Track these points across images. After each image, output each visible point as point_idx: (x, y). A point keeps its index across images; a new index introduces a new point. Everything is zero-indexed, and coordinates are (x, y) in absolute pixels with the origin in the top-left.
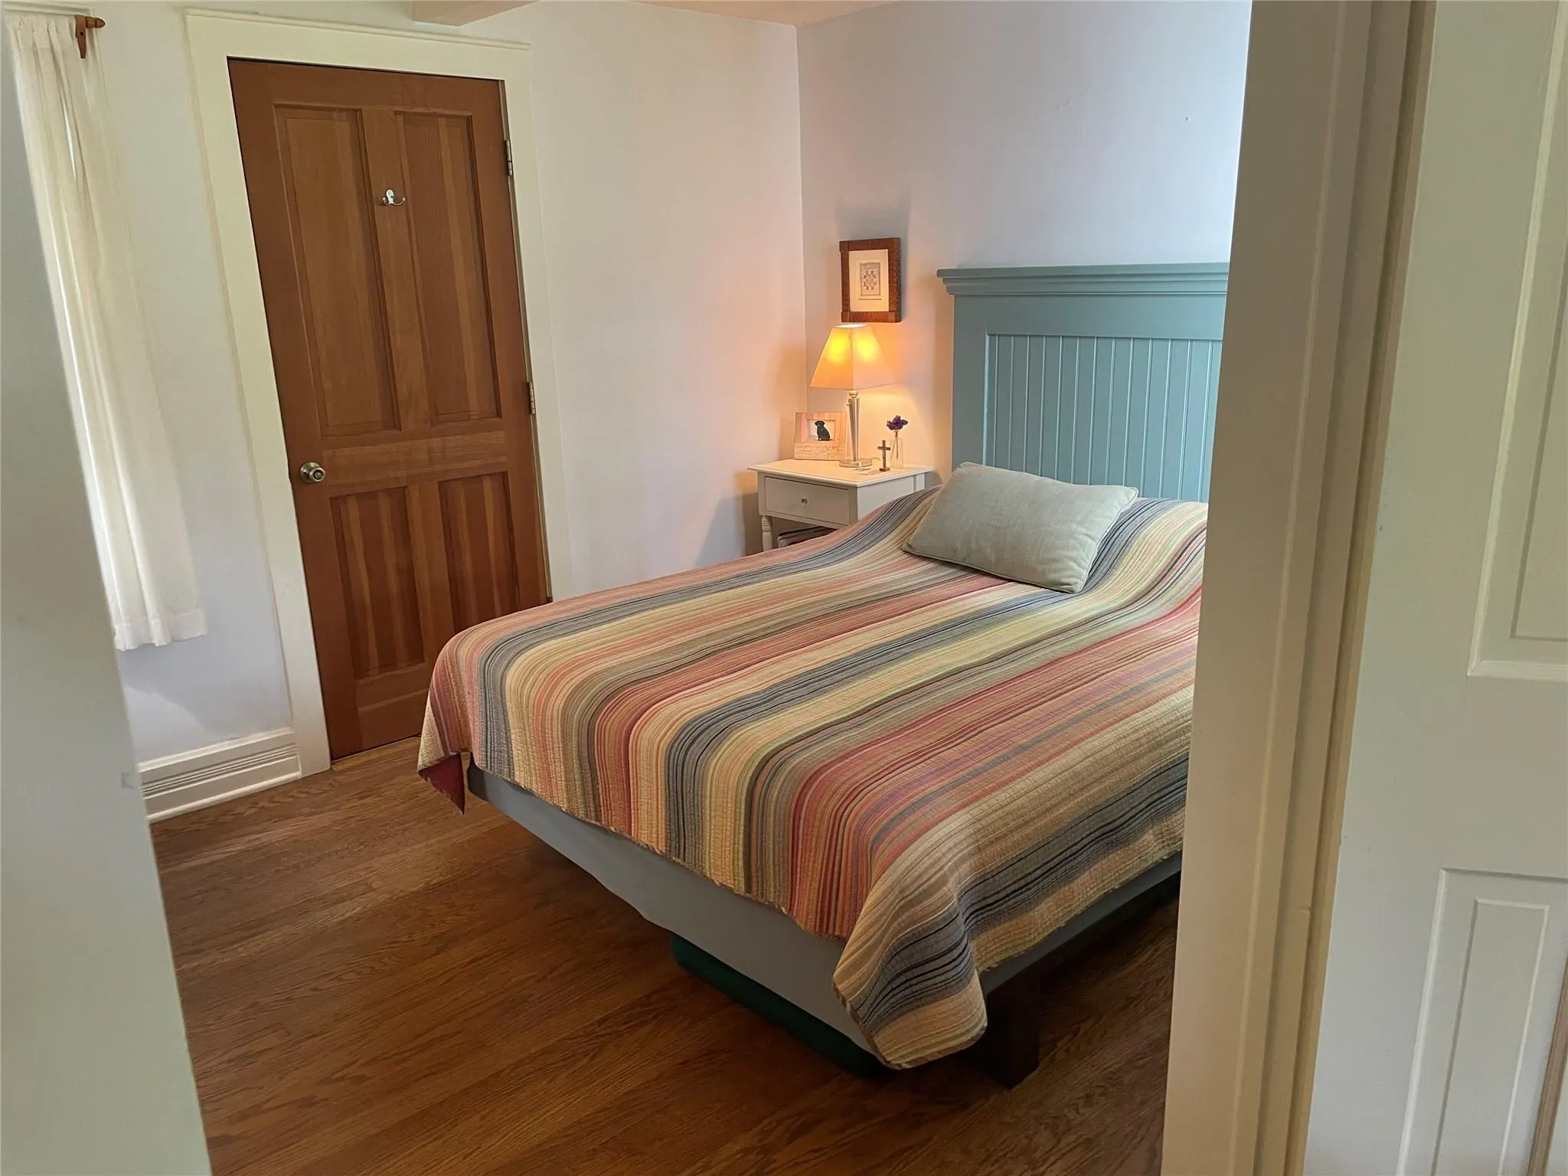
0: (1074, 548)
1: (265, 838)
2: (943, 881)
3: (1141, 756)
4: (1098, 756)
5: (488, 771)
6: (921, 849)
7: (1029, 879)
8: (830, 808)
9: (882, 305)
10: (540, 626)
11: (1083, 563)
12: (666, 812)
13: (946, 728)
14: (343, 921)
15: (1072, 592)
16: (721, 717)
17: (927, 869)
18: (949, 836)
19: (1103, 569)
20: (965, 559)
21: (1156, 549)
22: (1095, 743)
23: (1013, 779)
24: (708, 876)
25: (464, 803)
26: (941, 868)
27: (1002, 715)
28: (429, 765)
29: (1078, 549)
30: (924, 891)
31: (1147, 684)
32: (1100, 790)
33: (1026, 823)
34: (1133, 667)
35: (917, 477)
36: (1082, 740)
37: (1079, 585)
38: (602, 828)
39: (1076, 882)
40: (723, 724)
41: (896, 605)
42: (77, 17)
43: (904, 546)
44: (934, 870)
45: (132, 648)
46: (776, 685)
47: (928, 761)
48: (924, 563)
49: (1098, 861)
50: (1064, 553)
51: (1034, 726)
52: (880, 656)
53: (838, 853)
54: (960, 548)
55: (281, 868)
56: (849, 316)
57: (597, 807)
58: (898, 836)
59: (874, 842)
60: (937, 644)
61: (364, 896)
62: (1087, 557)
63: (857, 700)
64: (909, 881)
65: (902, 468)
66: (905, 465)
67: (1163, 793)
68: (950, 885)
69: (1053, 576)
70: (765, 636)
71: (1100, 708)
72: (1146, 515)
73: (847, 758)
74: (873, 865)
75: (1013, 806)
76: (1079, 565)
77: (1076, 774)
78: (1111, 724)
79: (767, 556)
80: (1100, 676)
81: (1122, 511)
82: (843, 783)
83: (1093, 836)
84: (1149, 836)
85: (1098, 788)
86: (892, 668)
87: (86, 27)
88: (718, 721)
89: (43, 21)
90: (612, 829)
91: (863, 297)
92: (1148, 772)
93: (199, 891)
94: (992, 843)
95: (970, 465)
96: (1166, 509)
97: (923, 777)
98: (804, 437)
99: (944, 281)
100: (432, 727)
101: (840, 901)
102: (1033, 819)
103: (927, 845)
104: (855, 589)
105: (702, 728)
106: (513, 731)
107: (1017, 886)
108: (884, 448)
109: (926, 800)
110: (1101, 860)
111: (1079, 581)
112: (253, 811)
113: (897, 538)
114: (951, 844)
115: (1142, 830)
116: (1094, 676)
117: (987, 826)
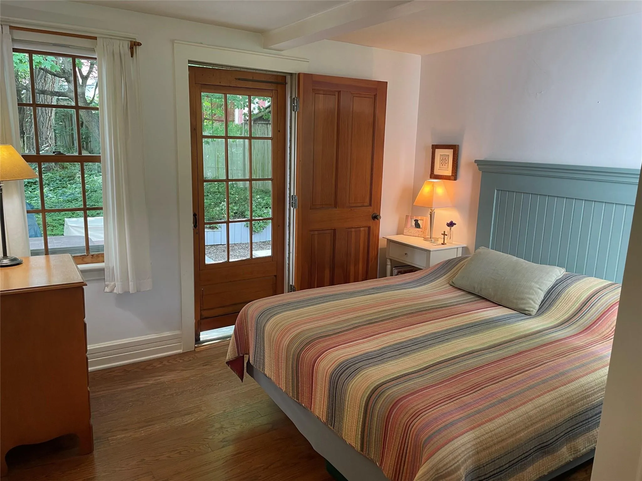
0: (533, 294)
1: (163, 379)
2: (458, 468)
3: (563, 409)
4: (541, 408)
5: (255, 366)
6: (448, 450)
7: (502, 469)
8: (404, 420)
9: (449, 173)
10: (284, 304)
11: (536, 301)
12: (327, 403)
13: (465, 384)
14: (186, 425)
15: (530, 315)
16: (357, 361)
17: (450, 461)
18: (463, 445)
19: (546, 305)
20: (479, 292)
21: (573, 299)
22: (541, 400)
23: (497, 417)
24: (344, 438)
25: (243, 378)
26: (458, 461)
27: (494, 380)
28: (231, 360)
29: (534, 295)
30: (448, 472)
31: (568, 371)
32: (542, 426)
33: (503, 440)
34: (561, 360)
35: (459, 248)
36: (534, 398)
37: (534, 312)
38: (299, 403)
39: (525, 472)
40: (357, 366)
41: (444, 312)
42: (131, 41)
43: (451, 282)
44: (454, 462)
45: (121, 293)
46: (384, 348)
47: (455, 402)
48: (459, 291)
49: (538, 461)
50: (527, 296)
51: (509, 389)
52: (435, 339)
53: (406, 443)
54: (477, 287)
55: (166, 394)
56: (433, 176)
57: (298, 393)
58: (437, 441)
59: (424, 443)
60: (464, 335)
61: (197, 413)
62: (539, 299)
63: (421, 362)
64: (440, 466)
65: (452, 243)
66: (453, 243)
67: (573, 428)
68: (461, 470)
69: (522, 306)
70: (382, 321)
71: (544, 382)
72: (569, 281)
73: (415, 394)
74: (423, 456)
75: (497, 431)
76: (535, 302)
77: (530, 417)
78: (549, 391)
79: (387, 279)
80: (544, 364)
81: (557, 279)
82: (412, 408)
83: (536, 448)
84: (564, 449)
85: (541, 424)
86: (441, 346)
87: (134, 45)
88: (355, 364)
89: (118, 41)
90: (303, 405)
91: (440, 169)
92: (567, 416)
93: (131, 400)
94: (484, 449)
95: (484, 248)
96: (579, 280)
97: (452, 411)
98: (409, 225)
99: (478, 165)
100: (234, 343)
101: (405, 467)
102: (506, 439)
103: (451, 448)
104: (425, 301)
105: (347, 366)
106: (266, 351)
107: (495, 472)
108: (444, 234)
109: (452, 424)
110: (540, 460)
111: (534, 310)
112: (160, 365)
113: (446, 279)
114: (463, 449)
115: (561, 446)
116: (541, 363)
117: (483, 441)
